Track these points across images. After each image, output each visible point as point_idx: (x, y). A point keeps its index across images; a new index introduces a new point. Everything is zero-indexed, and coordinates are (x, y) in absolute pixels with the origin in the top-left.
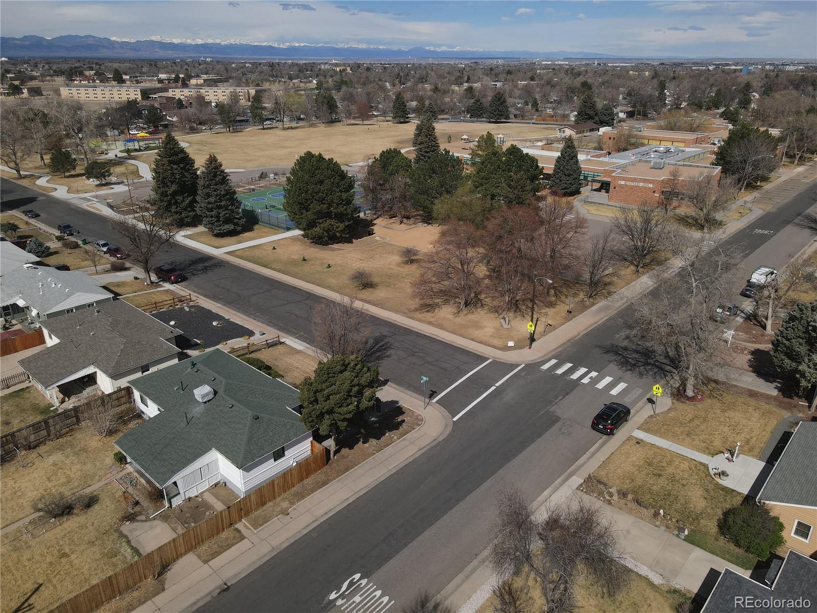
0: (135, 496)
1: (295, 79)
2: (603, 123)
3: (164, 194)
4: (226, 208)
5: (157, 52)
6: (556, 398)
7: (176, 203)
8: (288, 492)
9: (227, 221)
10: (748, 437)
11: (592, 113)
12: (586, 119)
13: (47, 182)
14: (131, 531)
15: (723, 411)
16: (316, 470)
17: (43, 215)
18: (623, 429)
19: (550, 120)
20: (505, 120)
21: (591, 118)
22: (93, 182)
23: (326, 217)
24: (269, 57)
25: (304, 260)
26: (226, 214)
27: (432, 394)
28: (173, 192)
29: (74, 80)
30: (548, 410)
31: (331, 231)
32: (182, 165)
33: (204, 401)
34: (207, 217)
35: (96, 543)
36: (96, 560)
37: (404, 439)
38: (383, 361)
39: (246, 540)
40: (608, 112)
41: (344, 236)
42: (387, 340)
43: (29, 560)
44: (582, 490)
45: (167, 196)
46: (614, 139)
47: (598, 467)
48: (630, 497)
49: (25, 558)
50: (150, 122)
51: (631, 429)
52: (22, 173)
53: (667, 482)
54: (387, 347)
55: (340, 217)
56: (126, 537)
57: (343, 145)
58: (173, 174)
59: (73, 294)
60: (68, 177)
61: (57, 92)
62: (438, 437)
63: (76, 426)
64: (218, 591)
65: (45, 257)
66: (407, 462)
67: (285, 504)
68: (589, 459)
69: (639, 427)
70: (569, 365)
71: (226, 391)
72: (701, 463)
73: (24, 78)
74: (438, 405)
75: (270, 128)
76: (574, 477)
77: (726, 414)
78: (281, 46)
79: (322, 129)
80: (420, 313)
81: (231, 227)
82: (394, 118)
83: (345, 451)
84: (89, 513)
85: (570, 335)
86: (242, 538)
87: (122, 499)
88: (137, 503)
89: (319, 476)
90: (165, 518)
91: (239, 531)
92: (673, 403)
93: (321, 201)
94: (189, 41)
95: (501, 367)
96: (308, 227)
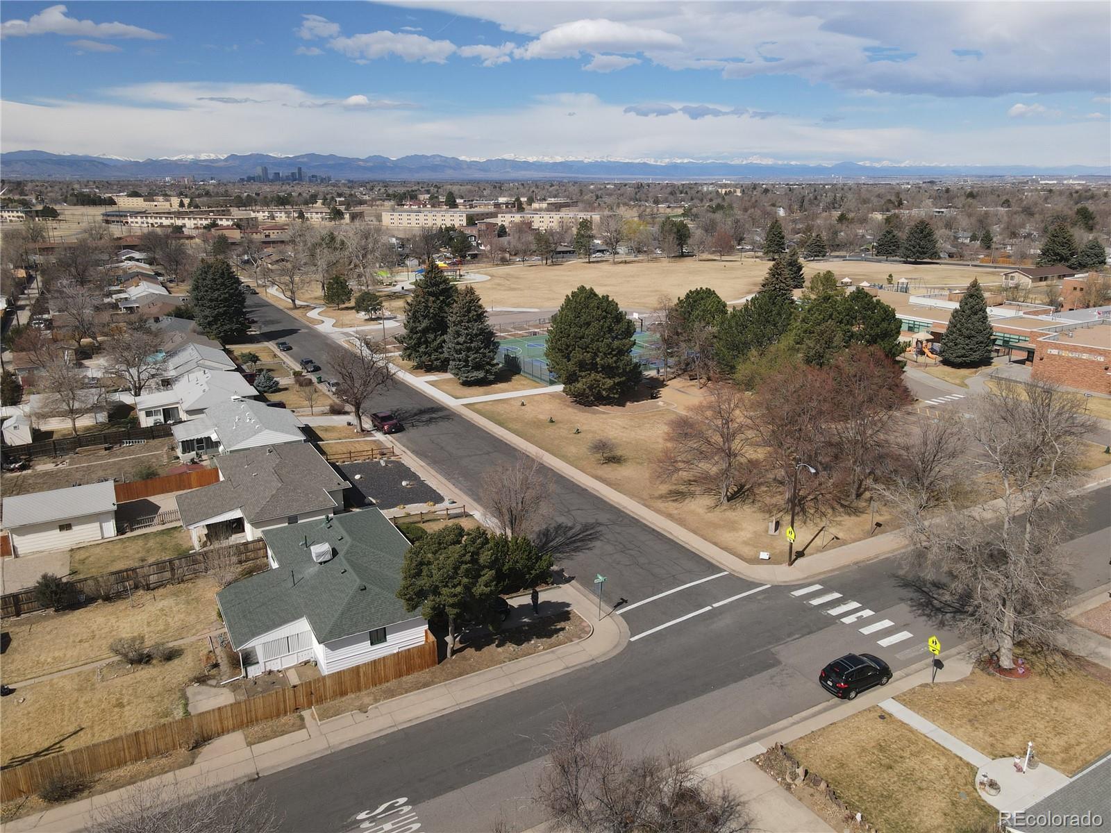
0: (219, 658)
1: (662, 203)
2: (1082, 267)
3: (413, 331)
4: (477, 350)
5: (508, 172)
6: (790, 635)
7: (426, 342)
8: (379, 687)
9: (477, 367)
10: (1073, 742)
11: (1064, 252)
12: (1054, 260)
13: (319, 314)
14: (195, 694)
15: (1053, 698)
16: (421, 668)
17: (295, 348)
18: (869, 695)
19: (1003, 262)
20: (930, 261)
21: (1063, 259)
22: (362, 315)
23: (590, 370)
24: (641, 177)
25: (552, 421)
26: (476, 358)
27: (622, 603)
28: (424, 329)
29: (404, 205)
30: (769, 650)
31: (595, 388)
32: (441, 298)
33: (319, 561)
34: (454, 360)
35: (156, 699)
36: (146, 716)
37: (552, 652)
38: (580, 553)
39: (305, 730)
40: (1093, 251)
41: (612, 395)
42: (599, 529)
43: (86, 702)
44: (757, 763)
45: (417, 333)
46: (1082, 289)
47: (801, 738)
48: (823, 785)
49: (84, 699)
50: (456, 251)
51: (882, 698)
52: (298, 302)
53: (896, 779)
54: (594, 537)
55: (609, 371)
56: (187, 699)
57: (679, 285)
58: (426, 307)
59: (260, 430)
60: (342, 309)
61: (379, 218)
62: (597, 658)
63: (204, 574)
64: (245, 779)
65: (272, 392)
66: (540, 681)
67: (367, 700)
68: (794, 724)
69: (898, 696)
70: (837, 595)
71: (347, 553)
72: (968, 764)
73: (352, 201)
74: (621, 618)
75: (598, 262)
76: (757, 743)
77: (1055, 704)
78: (658, 164)
79: (666, 264)
80: (663, 502)
81: (480, 374)
82: (766, 253)
83: (470, 652)
84: (166, 666)
85: (860, 557)
86: (302, 726)
87: (204, 658)
88: (216, 665)
89: (425, 675)
90: (234, 687)
91: (302, 719)
92: (973, 673)
93: (585, 348)
94: (547, 159)
95: (736, 583)
96: (570, 380)
